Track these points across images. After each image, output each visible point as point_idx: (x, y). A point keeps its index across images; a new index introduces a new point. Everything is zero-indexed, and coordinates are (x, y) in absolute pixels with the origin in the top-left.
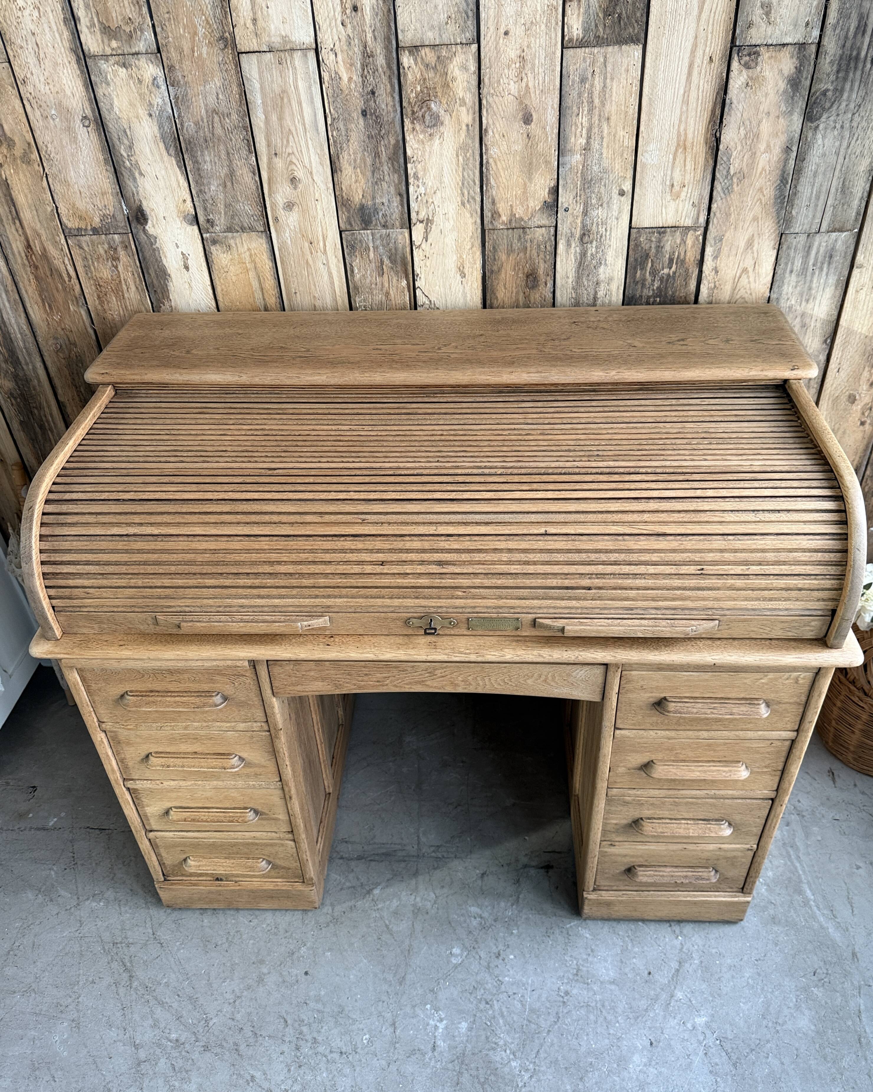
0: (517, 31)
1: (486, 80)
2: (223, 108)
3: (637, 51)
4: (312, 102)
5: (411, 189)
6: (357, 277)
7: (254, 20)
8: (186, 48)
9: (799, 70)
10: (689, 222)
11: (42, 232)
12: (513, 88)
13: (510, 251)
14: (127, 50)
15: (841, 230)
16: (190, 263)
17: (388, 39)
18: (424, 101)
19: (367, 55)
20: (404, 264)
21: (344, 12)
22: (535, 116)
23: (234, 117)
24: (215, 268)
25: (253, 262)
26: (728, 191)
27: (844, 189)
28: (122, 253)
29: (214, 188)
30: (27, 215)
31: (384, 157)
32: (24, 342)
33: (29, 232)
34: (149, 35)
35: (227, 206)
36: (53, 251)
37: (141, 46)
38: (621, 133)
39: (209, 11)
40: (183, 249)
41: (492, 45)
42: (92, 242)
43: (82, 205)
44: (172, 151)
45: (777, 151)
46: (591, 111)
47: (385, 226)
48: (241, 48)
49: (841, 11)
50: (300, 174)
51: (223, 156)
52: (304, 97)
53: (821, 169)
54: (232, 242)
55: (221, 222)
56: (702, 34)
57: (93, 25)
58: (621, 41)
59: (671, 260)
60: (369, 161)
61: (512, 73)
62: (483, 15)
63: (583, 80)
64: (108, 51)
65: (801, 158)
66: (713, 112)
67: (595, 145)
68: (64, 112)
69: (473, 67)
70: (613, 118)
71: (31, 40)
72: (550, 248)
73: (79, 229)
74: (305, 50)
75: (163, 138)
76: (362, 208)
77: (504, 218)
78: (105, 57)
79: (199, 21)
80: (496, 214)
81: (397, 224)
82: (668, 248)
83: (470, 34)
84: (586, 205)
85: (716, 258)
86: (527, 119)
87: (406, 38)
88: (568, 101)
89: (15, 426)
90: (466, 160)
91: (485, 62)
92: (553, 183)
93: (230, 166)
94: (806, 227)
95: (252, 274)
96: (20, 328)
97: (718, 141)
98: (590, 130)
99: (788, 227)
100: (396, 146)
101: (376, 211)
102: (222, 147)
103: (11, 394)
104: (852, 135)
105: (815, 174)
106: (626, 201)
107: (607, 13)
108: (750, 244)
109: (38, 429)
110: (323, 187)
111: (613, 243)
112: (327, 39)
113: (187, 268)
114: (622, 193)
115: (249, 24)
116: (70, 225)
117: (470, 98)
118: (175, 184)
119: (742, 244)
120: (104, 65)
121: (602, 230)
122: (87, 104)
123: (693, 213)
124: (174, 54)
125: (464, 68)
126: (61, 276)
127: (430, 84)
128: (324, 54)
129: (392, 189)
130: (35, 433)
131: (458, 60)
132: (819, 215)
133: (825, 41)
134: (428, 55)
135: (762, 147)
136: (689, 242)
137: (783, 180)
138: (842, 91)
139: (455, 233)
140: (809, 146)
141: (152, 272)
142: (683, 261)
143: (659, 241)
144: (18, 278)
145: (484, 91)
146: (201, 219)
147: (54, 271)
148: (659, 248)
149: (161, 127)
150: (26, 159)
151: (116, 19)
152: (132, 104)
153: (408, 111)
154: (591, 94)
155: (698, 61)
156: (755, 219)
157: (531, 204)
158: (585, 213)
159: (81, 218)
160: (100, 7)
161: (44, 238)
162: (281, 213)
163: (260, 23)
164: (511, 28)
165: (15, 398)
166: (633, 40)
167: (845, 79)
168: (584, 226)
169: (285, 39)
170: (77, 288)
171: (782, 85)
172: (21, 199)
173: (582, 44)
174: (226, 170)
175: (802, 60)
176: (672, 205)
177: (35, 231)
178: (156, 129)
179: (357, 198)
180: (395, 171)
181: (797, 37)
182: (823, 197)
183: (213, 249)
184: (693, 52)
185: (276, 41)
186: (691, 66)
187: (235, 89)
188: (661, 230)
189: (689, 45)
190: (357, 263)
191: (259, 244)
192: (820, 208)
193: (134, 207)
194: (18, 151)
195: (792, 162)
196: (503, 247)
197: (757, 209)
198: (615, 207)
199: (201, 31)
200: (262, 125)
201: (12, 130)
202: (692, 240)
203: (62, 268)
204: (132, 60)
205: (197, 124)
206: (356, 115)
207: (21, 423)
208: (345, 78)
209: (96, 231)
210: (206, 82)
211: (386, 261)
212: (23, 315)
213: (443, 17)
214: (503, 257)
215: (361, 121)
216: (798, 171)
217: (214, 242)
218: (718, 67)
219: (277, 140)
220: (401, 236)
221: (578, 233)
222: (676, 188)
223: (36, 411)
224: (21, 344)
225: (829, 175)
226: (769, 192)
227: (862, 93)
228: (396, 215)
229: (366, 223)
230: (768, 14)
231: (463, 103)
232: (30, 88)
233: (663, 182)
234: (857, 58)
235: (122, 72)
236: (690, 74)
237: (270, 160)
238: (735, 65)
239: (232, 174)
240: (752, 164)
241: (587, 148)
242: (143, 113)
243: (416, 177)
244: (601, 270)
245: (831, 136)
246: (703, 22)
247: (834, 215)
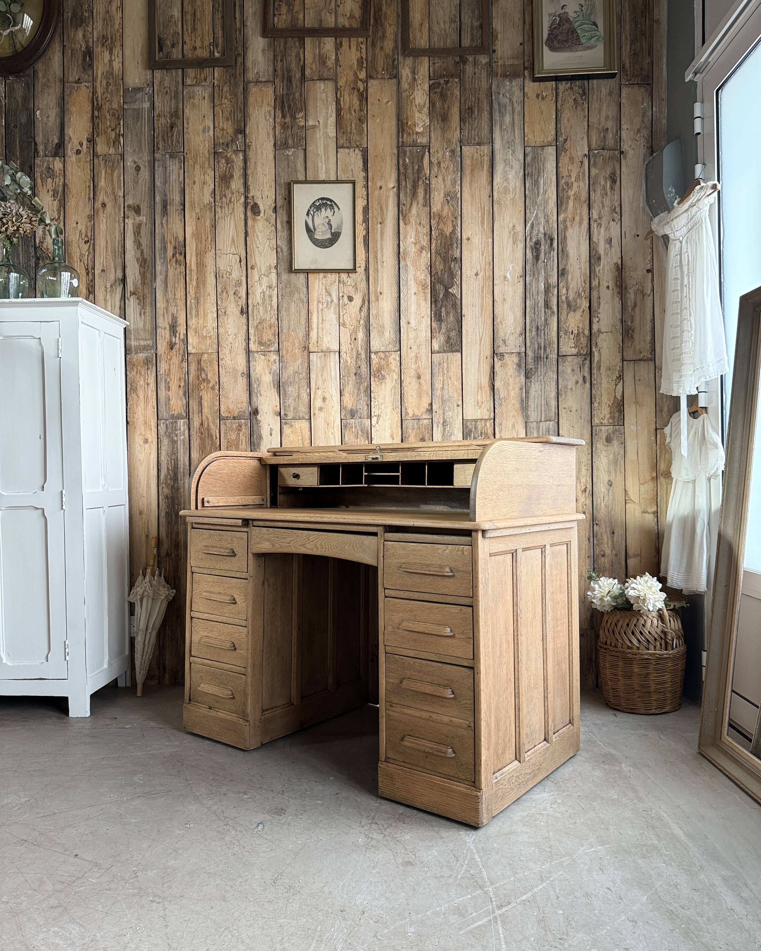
0: (415, 348)
1: (403, 363)
2: (300, 371)
3: (459, 355)
4: (335, 369)
5: (372, 403)
6: (347, 439)
7: (317, 342)
8: (290, 350)
9: (520, 361)
10: (487, 417)
11: (210, 418)
12: (413, 366)
13: (413, 429)
14: (267, 350)
15: (550, 421)
16: (273, 432)
17: (367, 350)
18: (379, 370)
19: (358, 354)
20: (368, 434)
21: (351, 340)
22: (422, 377)
23: (304, 374)
24: (284, 435)
25: (301, 432)
26: (501, 405)
27: (547, 404)
28: (243, 427)
29: (290, 401)
30: (206, 410)
31: (362, 391)
32: (184, 469)
33: (204, 418)
34: (276, 345)
35: (295, 408)
36: (212, 426)
37: (273, 349)
38: (456, 383)
39: (301, 338)
40: (271, 426)
41: (405, 352)
42: (231, 423)
43: (231, 407)
44: (276, 386)
45: (517, 389)
46: (443, 375)
47: (360, 418)
48: (311, 350)
49: (531, 342)
50: (328, 396)
51: (297, 388)
52: (332, 368)
53: (536, 397)
54: (293, 424)
55: (290, 416)
56: (482, 349)
57: (255, 341)
58: (453, 351)
59: (481, 433)
60: (356, 392)
61: (413, 361)
62: (402, 342)
63: (440, 364)
64: (259, 350)
65: (527, 392)
66: (490, 375)
67: (446, 387)
68: (235, 370)
69: (398, 359)
70: (452, 378)
71: (229, 347)
72: (430, 428)
73: (227, 417)
74: (335, 352)
75: (273, 381)
76: (352, 410)
77: (411, 415)
78: (257, 352)
79: (296, 341)
80: (407, 414)
81: (366, 417)
82: (479, 428)
83: (397, 348)
84: (444, 410)
85: (500, 432)
86: (419, 377)
87: (373, 349)
88: (434, 371)
89: (163, 514)
90: (395, 392)
91: (402, 357)
92: (430, 402)
93: (299, 393)
94: (535, 419)
95: (300, 438)
96: (184, 462)
97: (494, 386)
98: (443, 382)
99: (528, 419)
100: (367, 386)
101: (357, 412)
102: (297, 385)
103: (167, 496)
104: (545, 384)
105: (534, 398)
106: (460, 408)
107: (447, 343)
108: (514, 426)
109: (174, 517)
110: (335, 401)
111: (457, 426)
112: (343, 349)
113: (271, 435)
114: (458, 406)
115: (315, 343)
116: (223, 415)
117: (397, 370)
118: (274, 399)
119: (510, 426)
120: (256, 355)
121: (451, 420)
122: (245, 368)
123: (488, 413)
124: (284, 352)
125: (395, 359)
126: (212, 438)
127: (382, 364)
128: (342, 354)
129: (364, 403)
130: (172, 519)
131: (392, 357)
132: (540, 414)
133: (527, 352)
134: (382, 355)
135: (511, 388)
136: (488, 425)
137: (522, 401)
138: (538, 368)
139: (390, 421)
140: (530, 387)
141: (255, 436)
142: (487, 434)
143: (476, 425)
144: (191, 438)
145: (402, 367)
146: (282, 413)
147: (210, 436)
148: (476, 428)
149: (273, 377)
150: (213, 388)
151: (265, 339)
152: (264, 369)
153: (373, 373)
154: (443, 369)
155: (482, 358)
156: (514, 416)
157: (422, 410)
158: (444, 413)
159: (229, 412)
160: (260, 336)
161: (210, 420)
162: (317, 412)
163: (319, 343)
164: (412, 347)
165: (168, 499)
166: (457, 351)
167: (538, 364)
168: (444, 419)
169: (328, 348)
170: (218, 443)
171: (515, 366)
172: (205, 404)
173: (438, 352)
174: (297, 394)
175: (520, 358)
176: (479, 411)
177: (207, 418)
178: (271, 378)
179: (350, 407)
180: (366, 396)
181: (517, 350)
182: (539, 407)
183: (285, 427)
184: (480, 355)
185: (325, 348)
186: (479, 360)
187: (306, 364)
188: (476, 421)
189: (478, 353)
190: (347, 433)
191: (305, 424)
192: (539, 412)
193: (254, 408)
194: (210, 385)
195: (524, 394)
196: (410, 427)
197: (514, 412)
198: (456, 411)
199: (297, 344)
200: (315, 377)
201: (211, 377)
202: (489, 424)
203: (214, 433)
204: (268, 353)
205: (288, 376)
206: (352, 375)
207: (166, 513)
208: (349, 362)
209: (234, 418)
210: (295, 361)
211: (360, 432)
212: (188, 455)
213: (387, 343)
214: (410, 431)
215: (354, 377)
216: (527, 397)
217: (286, 424)
218: (490, 360)
219: (320, 383)
220: (367, 422)
221: (441, 421)
222: (480, 404)
223: (176, 506)
224: (182, 470)
225: (540, 398)
226: (518, 406)
227: (545, 369)
228: (365, 413)
229: (352, 416)
230: (505, 343)
231: (394, 371)
232: (224, 362)
233: (474, 402)
234: (540, 357)
235: (263, 357)
236: (479, 363)
237: (316, 390)
238: (496, 359)
239: (299, 395)
240: (508, 395)
241: (443, 388)
242: (267, 372)
243: (374, 398)
244: (452, 437)
245: (537, 384)
246: (482, 346)
247: (546, 414)
